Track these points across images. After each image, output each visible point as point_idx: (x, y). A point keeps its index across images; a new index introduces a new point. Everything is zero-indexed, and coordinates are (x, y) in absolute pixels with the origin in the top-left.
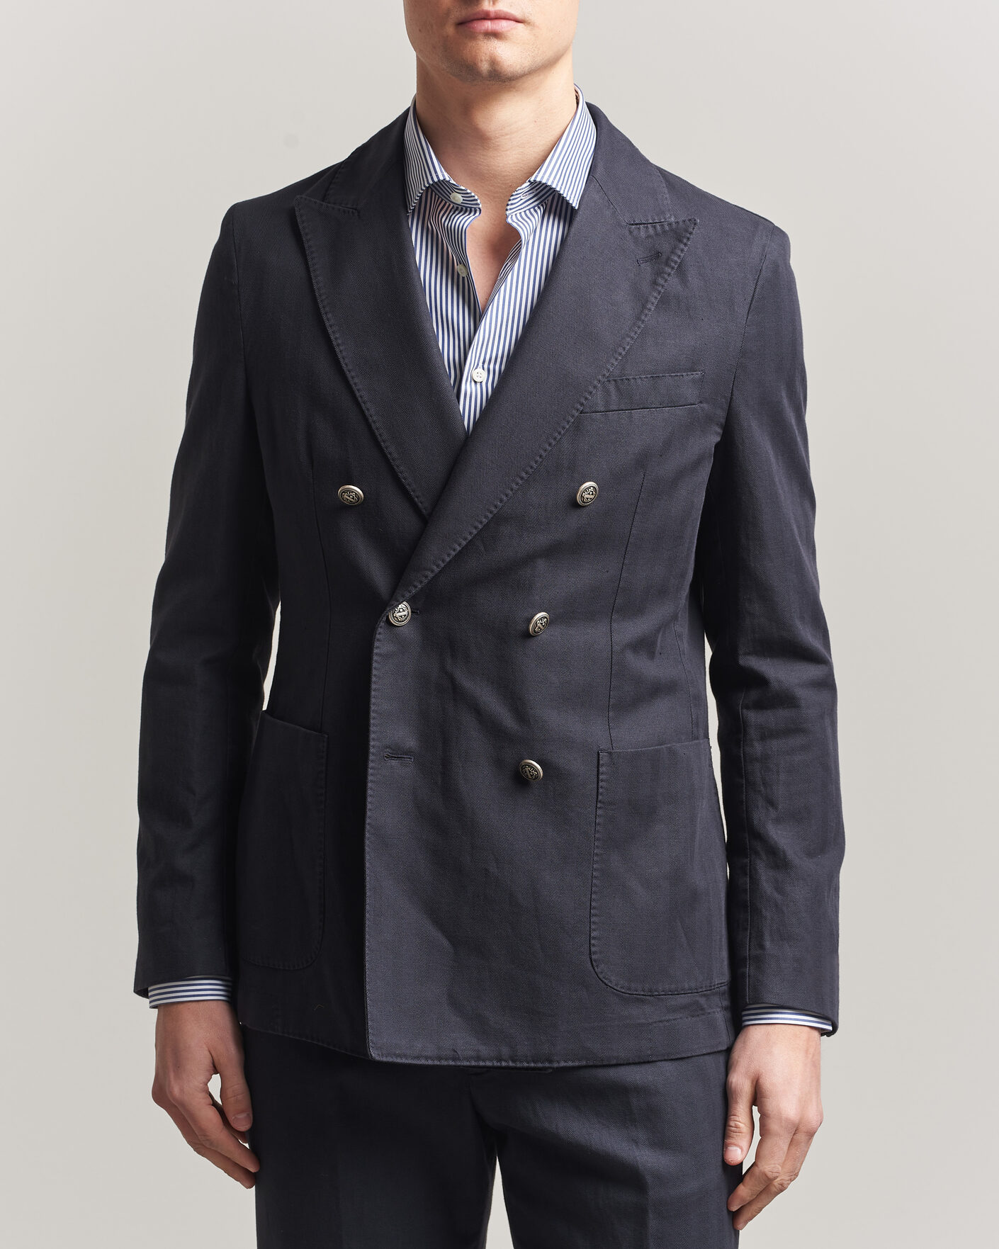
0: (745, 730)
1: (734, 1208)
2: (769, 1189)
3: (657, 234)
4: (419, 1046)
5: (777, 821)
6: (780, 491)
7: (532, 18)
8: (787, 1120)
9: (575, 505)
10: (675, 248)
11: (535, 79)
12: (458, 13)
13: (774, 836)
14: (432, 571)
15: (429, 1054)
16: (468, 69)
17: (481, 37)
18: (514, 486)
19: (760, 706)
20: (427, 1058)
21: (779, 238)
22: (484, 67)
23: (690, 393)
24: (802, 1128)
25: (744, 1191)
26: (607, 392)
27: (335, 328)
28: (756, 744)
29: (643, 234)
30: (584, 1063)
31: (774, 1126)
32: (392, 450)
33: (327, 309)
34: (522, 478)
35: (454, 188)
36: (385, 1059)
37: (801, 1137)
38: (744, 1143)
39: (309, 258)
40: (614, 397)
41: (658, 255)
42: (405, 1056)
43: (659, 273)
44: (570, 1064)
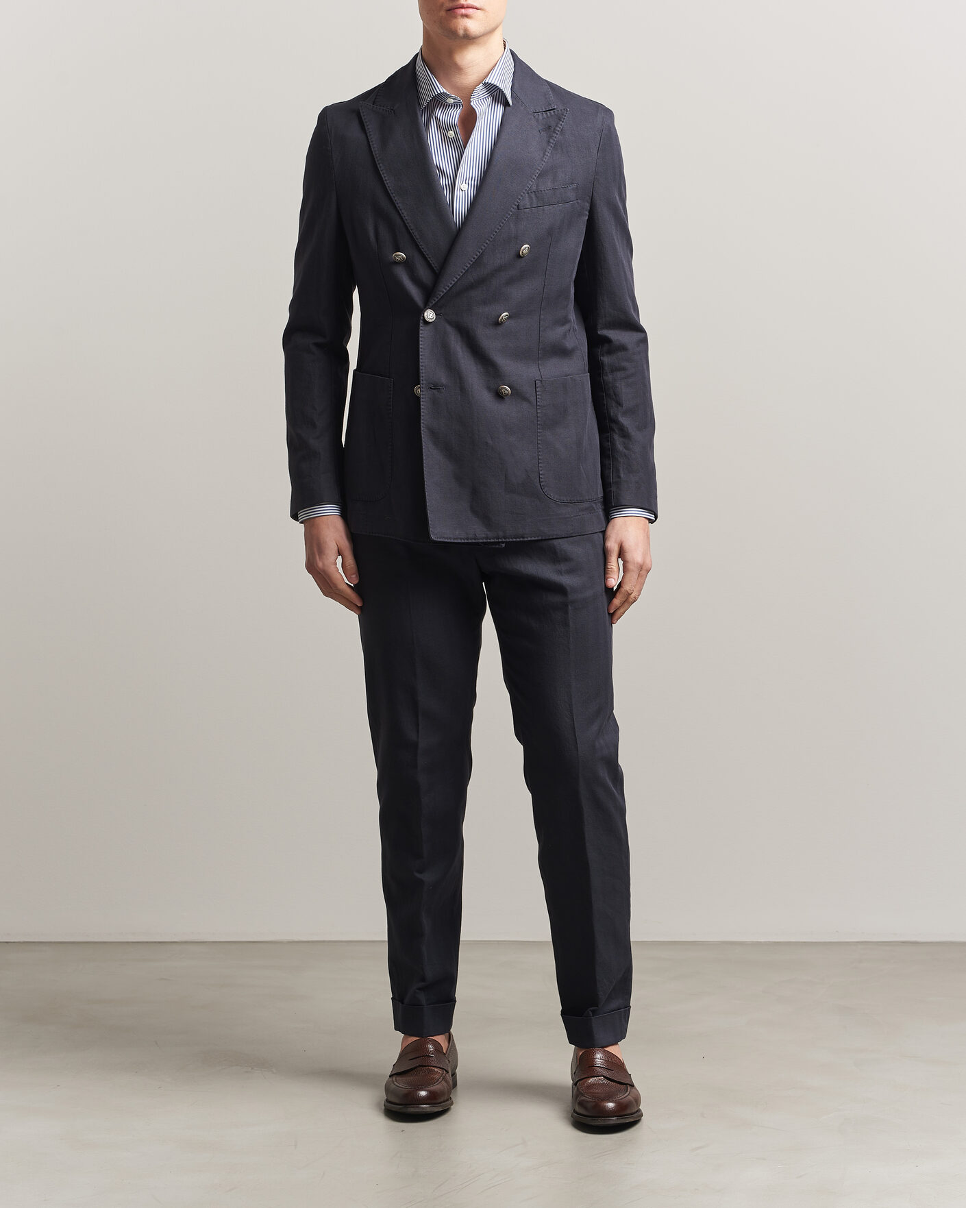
0: (603, 368)
1: (612, 612)
2: (628, 601)
3: (548, 117)
4: (457, 533)
5: (625, 413)
6: (617, 244)
7: (485, 7)
8: (638, 563)
9: (519, 256)
10: (558, 123)
11: (485, 38)
12: (449, 5)
13: (622, 421)
14: (443, 292)
15: (462, 537)
16: (453, 33)
17: (459, 17)
18: (483, 248)
19: (609, 352)
20: (461, 539)
21: (609, 113)
22: (461, 32)
23: (572, 195)
24: (644, 568)
25: (617, 601)
26: (531, 198)
27: (384, 171)
28: (609, 375)
29: (541, 117)
30: (540, 538)
31: (631, 566)
32: (416, 234)
33: (380, 162)
34: (487, 243)
35: (448, 96)
36: (439, 540)
37: (643, 572)
38: (616, 577)
39: (368, 135)
40: (534, 201)
41: (549, 127)
42: (450, 538)
43: (551, 137)
44: (533, 539)
